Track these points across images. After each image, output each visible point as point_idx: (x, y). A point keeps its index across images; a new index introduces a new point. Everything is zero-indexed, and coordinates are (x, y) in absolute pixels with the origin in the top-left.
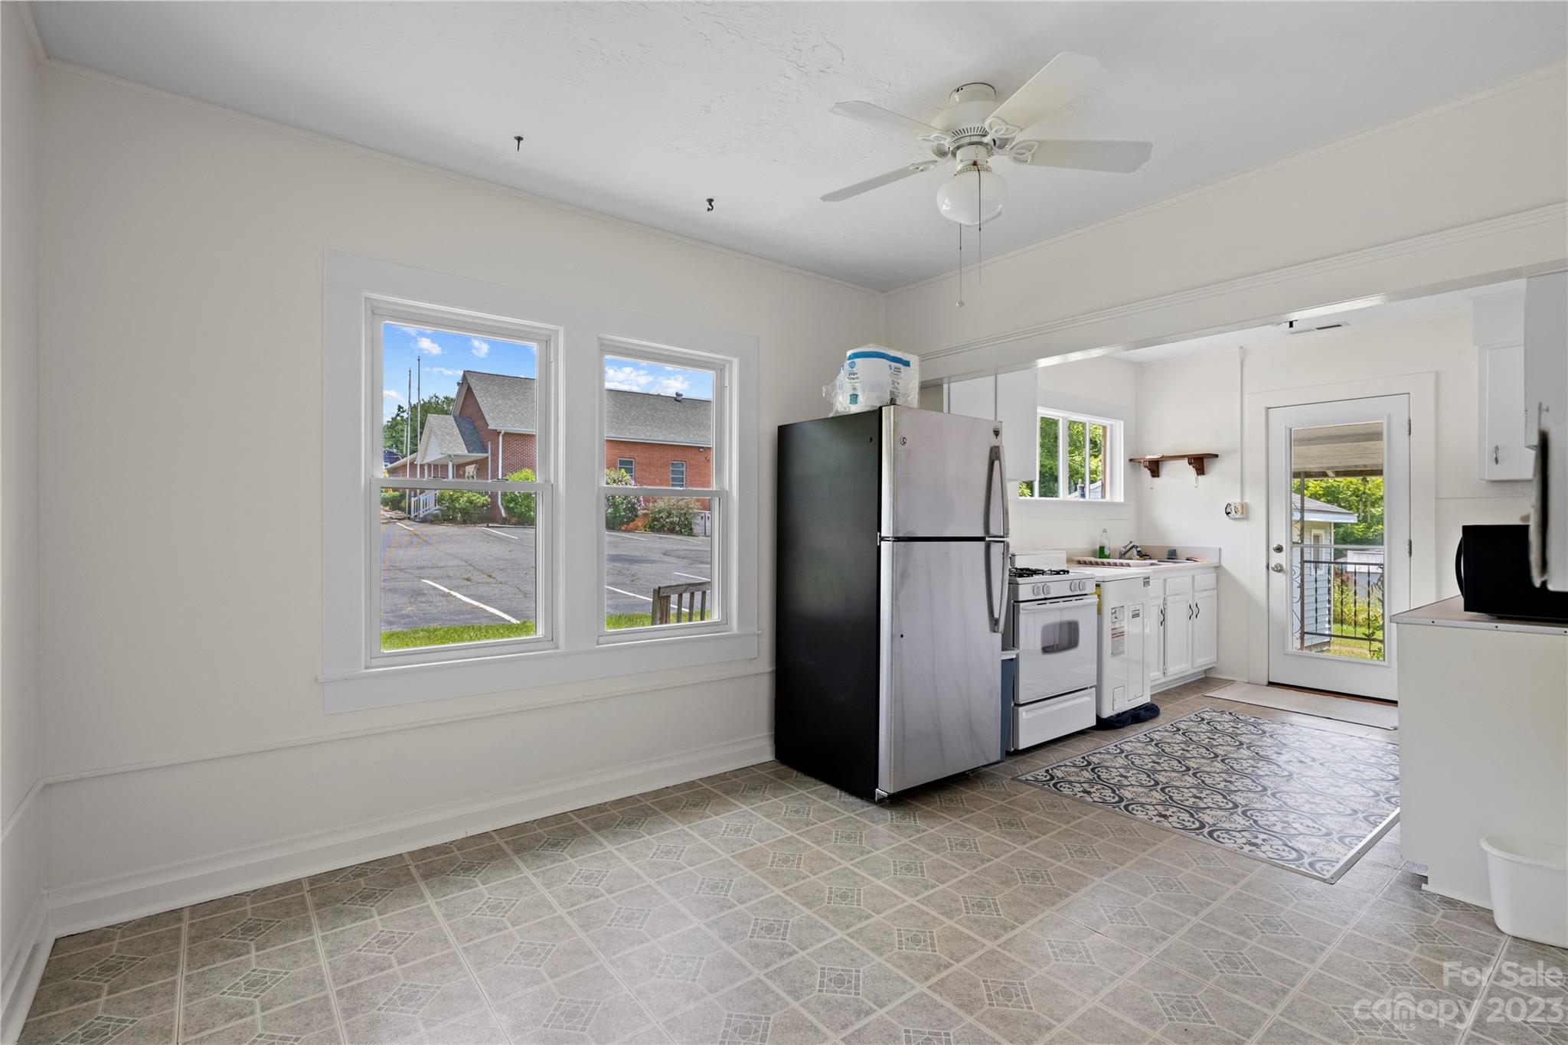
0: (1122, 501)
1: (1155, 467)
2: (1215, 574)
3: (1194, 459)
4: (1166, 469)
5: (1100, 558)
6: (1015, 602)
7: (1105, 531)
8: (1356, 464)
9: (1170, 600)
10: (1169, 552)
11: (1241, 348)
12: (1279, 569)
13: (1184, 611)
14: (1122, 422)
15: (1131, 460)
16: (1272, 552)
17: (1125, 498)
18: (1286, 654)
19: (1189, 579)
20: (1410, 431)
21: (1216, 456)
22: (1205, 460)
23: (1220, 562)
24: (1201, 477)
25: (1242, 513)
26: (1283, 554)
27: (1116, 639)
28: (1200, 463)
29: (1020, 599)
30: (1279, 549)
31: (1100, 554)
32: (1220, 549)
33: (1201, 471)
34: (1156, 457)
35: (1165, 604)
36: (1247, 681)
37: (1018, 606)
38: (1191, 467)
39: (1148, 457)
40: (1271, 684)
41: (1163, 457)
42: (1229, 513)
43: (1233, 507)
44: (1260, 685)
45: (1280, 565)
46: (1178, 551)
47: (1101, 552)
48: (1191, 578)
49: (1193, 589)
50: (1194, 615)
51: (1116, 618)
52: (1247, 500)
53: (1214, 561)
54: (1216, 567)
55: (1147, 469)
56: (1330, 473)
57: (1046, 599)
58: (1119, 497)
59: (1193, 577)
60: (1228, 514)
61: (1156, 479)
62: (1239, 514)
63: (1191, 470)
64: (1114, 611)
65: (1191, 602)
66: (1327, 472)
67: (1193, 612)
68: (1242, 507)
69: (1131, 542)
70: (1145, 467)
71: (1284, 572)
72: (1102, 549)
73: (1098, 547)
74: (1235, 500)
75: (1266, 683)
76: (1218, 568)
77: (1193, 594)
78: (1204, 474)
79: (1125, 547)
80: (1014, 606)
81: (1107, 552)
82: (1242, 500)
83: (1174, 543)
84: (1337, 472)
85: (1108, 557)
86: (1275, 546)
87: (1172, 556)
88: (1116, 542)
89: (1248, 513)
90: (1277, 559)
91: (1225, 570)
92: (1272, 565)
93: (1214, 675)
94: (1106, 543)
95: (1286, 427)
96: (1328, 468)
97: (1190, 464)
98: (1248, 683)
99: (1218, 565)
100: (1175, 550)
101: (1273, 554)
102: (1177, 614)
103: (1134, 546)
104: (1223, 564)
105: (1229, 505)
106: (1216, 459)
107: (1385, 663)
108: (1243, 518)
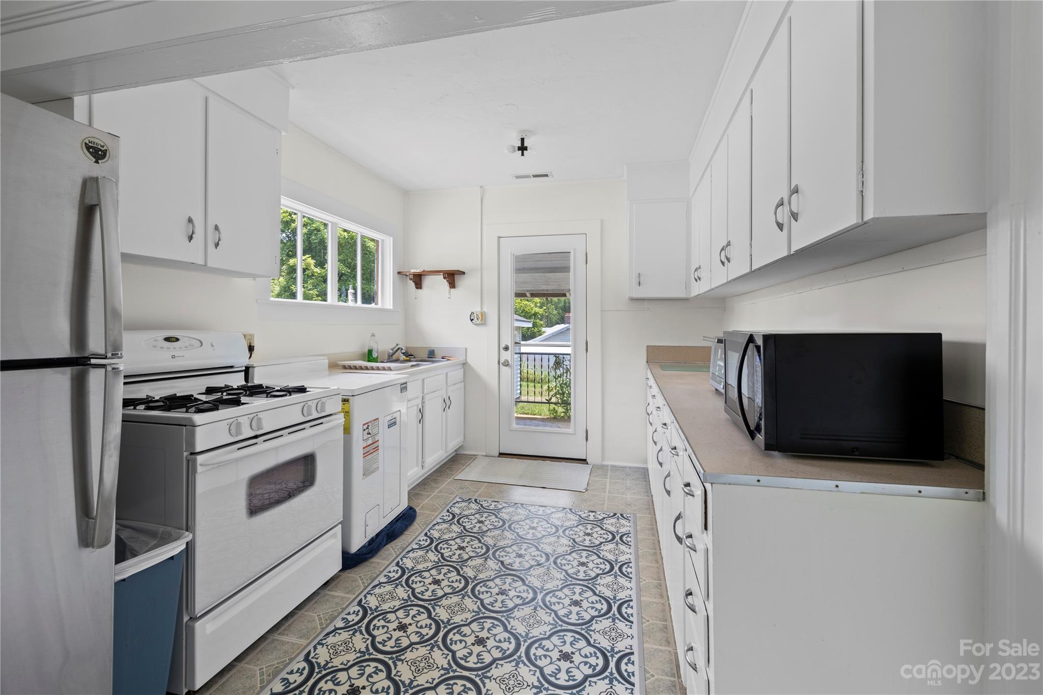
0: (392, 308)
1: (418, 280)
2: (463, 369)
3: (448, 274)
4: (427, 281)
5: (369, 361)
6: (192, 454)
7: (373, 335)
8: (542, 289)
9: (427, 397)
10: (429, 352)
11: (481, 187)
12: (506, 364)
13: (439, 404)
14: (392, 238)
15: (399, 273)
16: (502, 351)
17: (393, 307)
18: (511, 431)
19: (444, 376)
20: (587, 261)
21: (464, 273)
22: (455, 276)
23: (466, 360)
24: (452, 290)
25: (482, 320)
26: (509, 352)
27: (368, 457)
28: (452, 277)
29: (198, 449)
30: (506, 348)
31: (369, 358)
32: (466, 349)
33: (452, 285)
34: (418, 271)
35: (423, 403)
36: (485, 454)
37: (195, 461)
38: (445, 281)
39: (413, 271)
40: (501, 455)
41: (424, 271)
43: (475, 315)
44: (493, 457)
45: (507, 360)
46: (435, 352)
47: (369, 356)
48: (445, 375)
49: (447, 384)
50: (448, 406)
51: (369, 434)
52: (485, 310)
53: (462, 359)
54: (463, 364)
55: (412, 281)
56: (528, 295)
57: (256, 437)
58: (389, 305)
59: (447, 373)
60: (472, 320)
61: (419, 290)
62: (479, 320)
63: (445, 283)
64: (365, 427)
65: (445, 397)
66: (527, 293)
67: (447, 404)
68: (482, 315)
69: (397, 345)
70: (411, 279)
71: (510, 366)
72: (370, 352)
73: (367, 351)
74: (477, 309)
75: (497, 454)
76: (465, 364)
77: (446, 388)
78: (455, 288)
79: (392, 349)
80: (188, 461)
81: (375, 355)
82: (482, 309)
83: (433, 345)
84: (531, 293)
85: (375, 360)
86: (504, 346)
87: (431, 355)
88: (383, 346)
89: (485, 321)
90: (506, 356)
91: (469, 365)
92: (502, 361)
93: (462, 452)
94: (374, 346)
95: (511, 253)
96: (528, 291)
97: (444, 278)
98: (486, 456)
99: (465, 362)
100: (434, 350)
102: (433, 409)
103: (399, 349)
104: (469, 361)
105: (472, 313)
106: (463, 275)
107: (570, 430)
108: (482, 324)
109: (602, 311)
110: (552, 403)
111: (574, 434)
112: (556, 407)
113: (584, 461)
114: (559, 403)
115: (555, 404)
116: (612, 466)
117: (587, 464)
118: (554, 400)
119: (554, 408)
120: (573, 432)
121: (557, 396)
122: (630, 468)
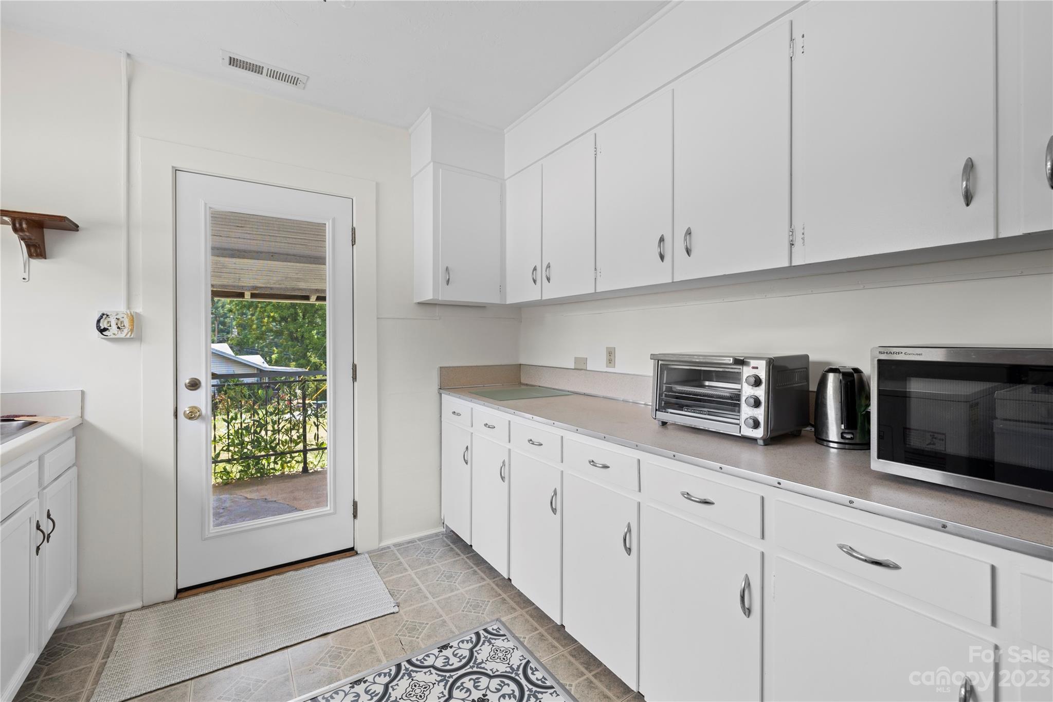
3: (29, 222)
19: (34, 468)
20: (353, 242)
21: (75, 228)
22: (45, 227)
23: (83, 417)
24: (35, 261)
25: (132, 330)
26: (200, 391)
28: (33, 231)
30: (194, 385)
32: (83, 393)
33: (39, 251)
36: (139, 605)
38: (17, 237)
40: (183, 592)
42: (105, 330)
43: (112, 320)
44: (168, 602)
45: (196, 408)
49: (42, 484)
50: (46, 537)
52: (139, 309)
53: (71, 417)
54: (76, 428)
59: (41, 458)
60: (102, 331)
62: (126, 331)
65: (38, 516)
67: (45, 532)
68: (131, 321)
71: (202, 419)
74: (117, 307)
75: (172, 595)
76: (79, 428)
77: (40, 495)
78: (46, 257)
82: (129, 308)
86: (187, 381)
89: (139, 331)
90: (192, 400)
91: (94, 429)
92: (184, 408)
95: (206, 204)
97: (16, 231)
98: (145, 608)
99: (80, 423)
101: (184, 392)
104: (90, 417)
105: (103, 316)
106: (77, 232)
107: (328, 509)
108: (131, 339)
109: (378, 318)
110: (222, 461)
111: (334, 513)
112: (228, 467)
113: (350, 552)
114: (235, 460)
115: (228, 461)
116: (395, 545)
117: (357, 553)
118: (225, 456)
119: (225, 468)
120: (332, 511)
121: (231, 448)
122: (420, 539)
